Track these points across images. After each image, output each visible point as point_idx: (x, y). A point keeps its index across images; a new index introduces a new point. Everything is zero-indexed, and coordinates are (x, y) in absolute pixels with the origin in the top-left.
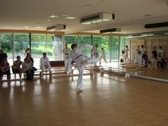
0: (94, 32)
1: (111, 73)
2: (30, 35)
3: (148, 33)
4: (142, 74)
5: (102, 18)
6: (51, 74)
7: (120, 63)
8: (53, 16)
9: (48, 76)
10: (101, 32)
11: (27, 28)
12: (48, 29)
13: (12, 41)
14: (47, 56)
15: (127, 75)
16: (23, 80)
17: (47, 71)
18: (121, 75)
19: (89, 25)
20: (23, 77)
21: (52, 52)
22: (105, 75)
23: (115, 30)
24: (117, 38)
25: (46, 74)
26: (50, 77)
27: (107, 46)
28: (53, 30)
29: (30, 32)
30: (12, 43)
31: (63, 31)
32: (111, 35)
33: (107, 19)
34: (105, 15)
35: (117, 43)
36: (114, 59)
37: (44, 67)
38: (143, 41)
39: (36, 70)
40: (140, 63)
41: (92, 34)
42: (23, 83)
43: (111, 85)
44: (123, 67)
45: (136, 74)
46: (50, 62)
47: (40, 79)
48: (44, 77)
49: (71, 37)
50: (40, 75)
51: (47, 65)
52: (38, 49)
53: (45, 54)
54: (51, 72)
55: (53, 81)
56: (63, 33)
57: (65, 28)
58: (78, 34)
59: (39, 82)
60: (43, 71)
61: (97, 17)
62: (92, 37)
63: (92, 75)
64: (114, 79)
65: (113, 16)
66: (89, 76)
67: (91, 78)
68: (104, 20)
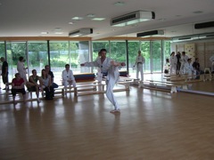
0: (129, 35)
1: (152, 87)
2: (48, 43)
3: (199, 35)
4: (192, 88)
5: (139, 18)
6: (75, 91)
7: (164, 74)
8: (76, 18)
9: (73, 94)
10: (139, 35)
11: (44, 34)
12: (70, 34)
13: (26, 51)
14: (71, 68)
15: (174, 90)
16: (41, 99)
17: (70, 88)
18: (165, 90)
19: (123, 27)
20: (40, 96)
21: (77, 63)
22: (145, 91)
23: (156, 32)
24: (159, 42)
25: (70, 92)
26: (75, 95)
27: (146, 53)
28: (77, 36)
29: (48, 39)
30: (26, 54)
31: (89, 36)
32: (151, 39)
33: (145, 19)
34: (142, 14)
35: (160, 49)
36: (156, 69)
37: (67, 83)
38: (193, 45)
39: (57, 86)
40: (190, 73)
41: (127, 39)
42: (41, 104)
43: (153, 103)
44: (168, 80)
45: (185, 88)
46: (75, 76)
47: (63, 97)
48: (68, 95)
49: (101, 44)
50: (62, 92)
51: (70, 80)
52: (59, 60)
53: (67, 66)
54: (76, 89)
55: (79, 99)
56: (90, 38)
57: (92, 31)
58: (109, 39)
59: (61, 101)
60: (66, 88)
61: (132, 16)
62: (127, 43)
63: (128, 90)
64: (156, 96)
65: (153, 14)
66: (124, 93)
67: (128, 95)
68: (141, 20)
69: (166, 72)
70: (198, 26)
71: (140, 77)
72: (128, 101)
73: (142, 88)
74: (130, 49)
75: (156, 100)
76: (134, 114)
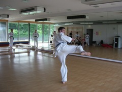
0: (30, 20)
1: (43, 51)
5: (36, 10)
7: (50, 43)
10: (36, 21)
18: (50, 52)
19: (27, 15)
22: (39, 53)
23: (46, 20)
24: (48, 25)
27: (40, 31)
31: (7, 19)
32: (43, 23)
33: (40, 11)
34: (38, 8)
35: (48, 29)
41: (29, 22)
43: (43, 60)
44: (52, 47)
49: (14, 24)
56: (7, 21)
57: (8, 17)
58: (19, 21)
61: (32, 9)
62: (29, 25)
63: (29, 52)
64: (45, 56)
65: (45, 9)
66: (27, 54)
67: (29, 55)
68: (38, 12)
69: (51, 42)
70: (69, 18)
71: (36, 45)
72: (29, 58)
73: (37, 51)
74: (31, 29)
75: (45, 58)
76: (32, 66)
